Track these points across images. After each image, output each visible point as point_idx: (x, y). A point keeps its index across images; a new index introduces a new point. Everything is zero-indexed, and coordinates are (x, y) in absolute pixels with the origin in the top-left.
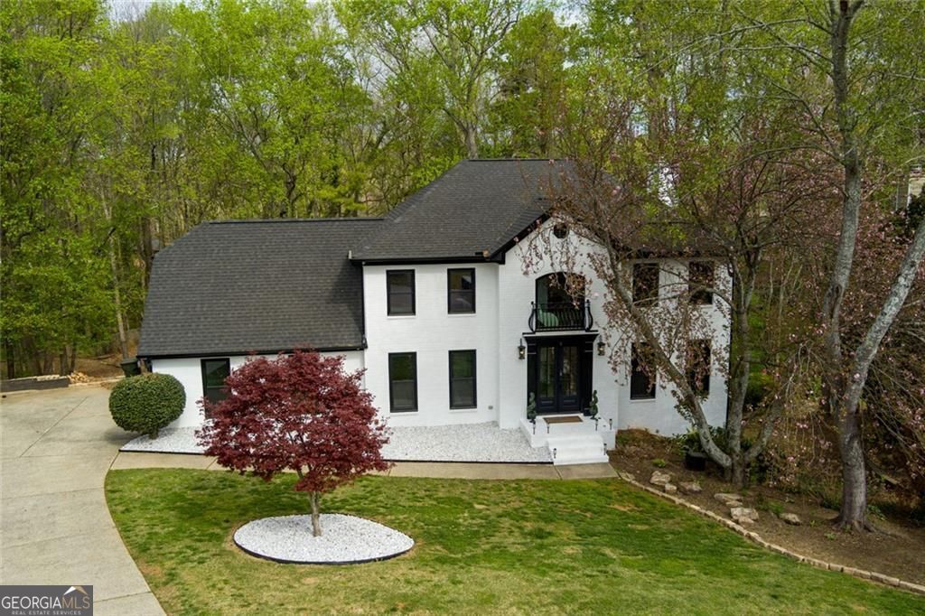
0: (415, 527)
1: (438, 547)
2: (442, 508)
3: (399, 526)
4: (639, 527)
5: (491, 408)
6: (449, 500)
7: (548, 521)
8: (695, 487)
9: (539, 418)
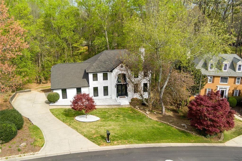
0: (100, 116)
1: (103, 119)
2: (104, 113)
3: (98, 116)
4: (132, 115)
5: (111, 95)
6: (104, 112)
7: (119, 114)
8: (142, 108)
9: (119, 97)
